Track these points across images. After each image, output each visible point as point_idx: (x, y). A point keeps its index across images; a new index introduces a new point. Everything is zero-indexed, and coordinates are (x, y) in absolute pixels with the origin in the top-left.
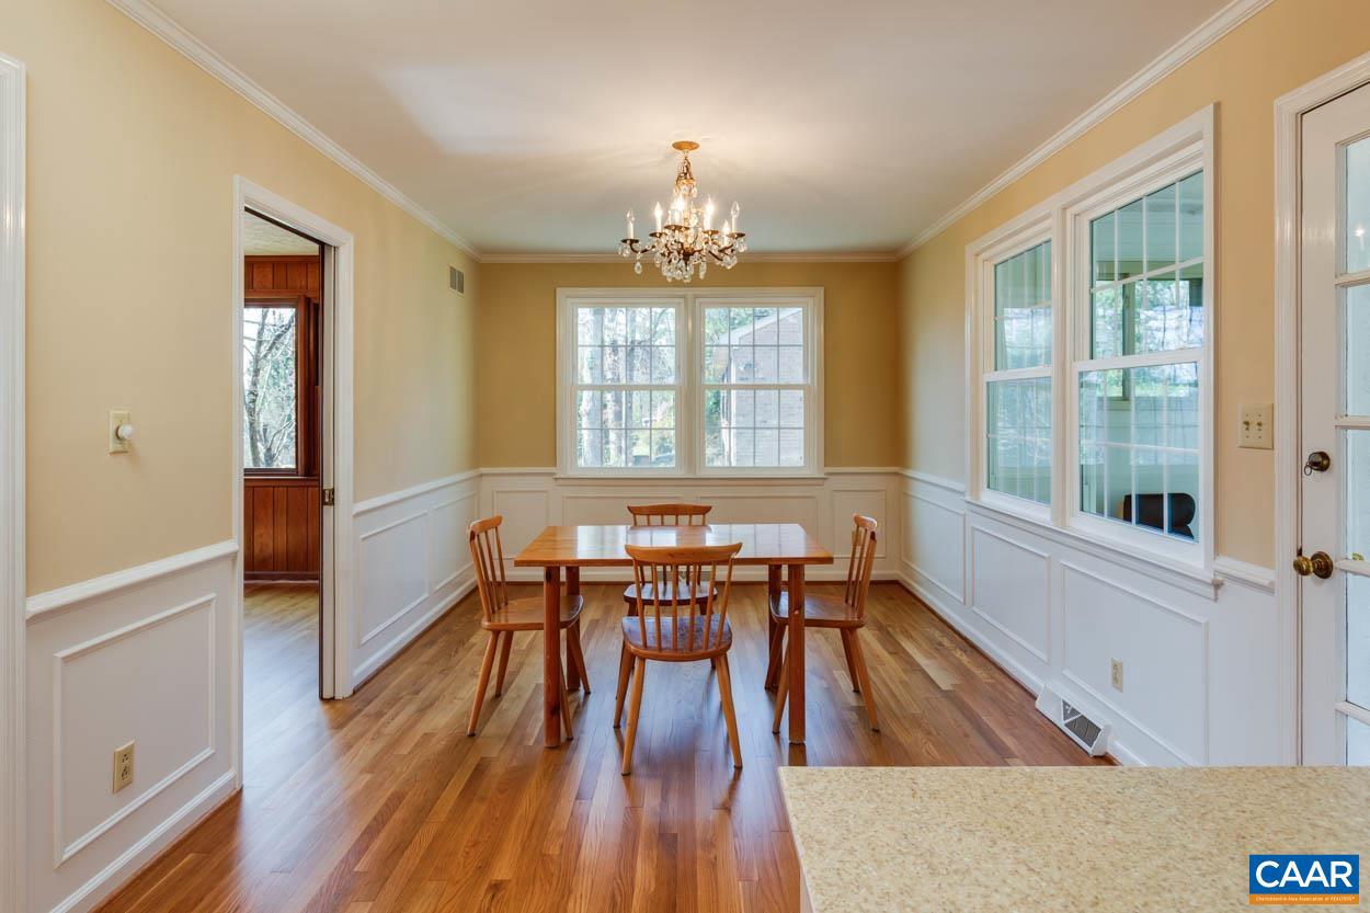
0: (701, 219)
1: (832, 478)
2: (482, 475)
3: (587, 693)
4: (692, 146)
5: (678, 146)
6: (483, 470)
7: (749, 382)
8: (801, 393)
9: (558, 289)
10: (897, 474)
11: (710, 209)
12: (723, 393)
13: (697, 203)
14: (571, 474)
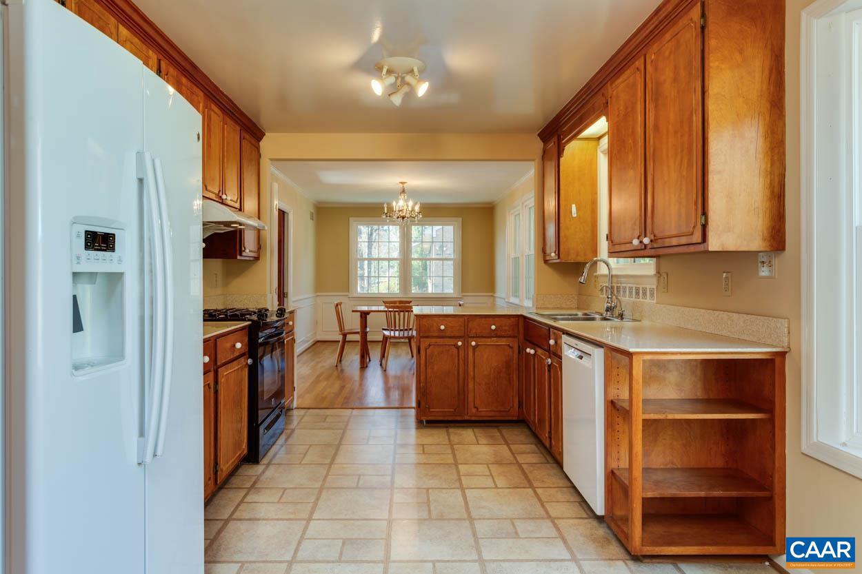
0: (407, 206)
1: (465, 298)
2: (318, 296)
3: (370, 360)
4: (405, 183)
5: (401, 183)
6: (319, 294)
7: (441, 257)
8: (452, 262)
9: (350, 219)
10: (492, 296)
11: (411, 203)
12: (428, 262)
13: (406, 201)
14: (355, 295)
